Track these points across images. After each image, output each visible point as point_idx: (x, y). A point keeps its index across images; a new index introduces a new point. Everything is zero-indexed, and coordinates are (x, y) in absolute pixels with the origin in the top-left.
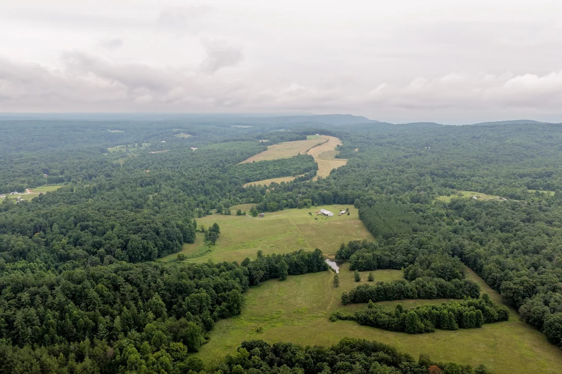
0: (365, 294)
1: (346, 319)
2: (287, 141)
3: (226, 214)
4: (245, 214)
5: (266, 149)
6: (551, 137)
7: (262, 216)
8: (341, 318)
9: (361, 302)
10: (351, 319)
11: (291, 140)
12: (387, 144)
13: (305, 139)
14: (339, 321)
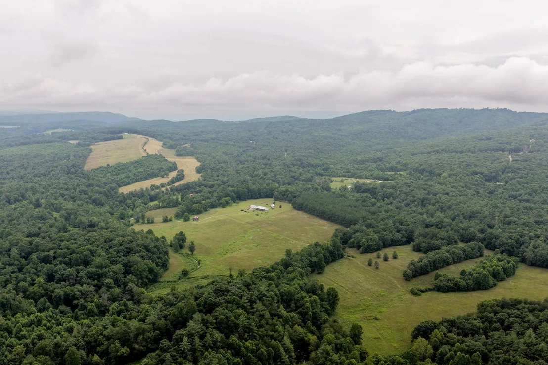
0: (421, 267)
1: (426, 291)
2: (102, 141)
3: (148, 223)
4: (170, 220)
5: (91, 151)
6: (340, 130)
7: (197, 219)
8: (422, 292)
9: (420, 276)
10: (430, 290)
11: (106, 140)
12: (212, 141)
13: (121, 138)
14: (423, 294)
